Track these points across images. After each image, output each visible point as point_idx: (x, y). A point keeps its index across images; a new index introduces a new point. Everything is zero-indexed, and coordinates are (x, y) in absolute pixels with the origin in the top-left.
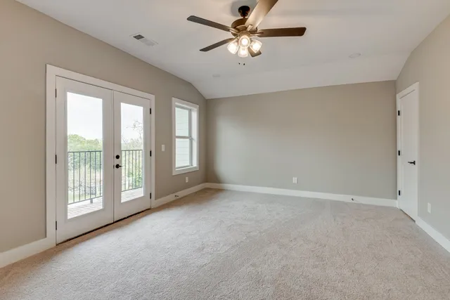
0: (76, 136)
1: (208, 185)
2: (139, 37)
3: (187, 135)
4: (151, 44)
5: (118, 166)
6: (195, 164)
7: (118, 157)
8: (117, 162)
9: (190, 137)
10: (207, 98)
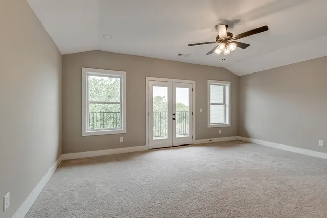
0: (180, 104)
1: (239, 138)
2: (180, 54)
3: (222, 102)
4: (187, 56)
5: (174, 119)
6: (228, 122)
7: (174, 115)
8: (174, 117)
9: (224, 104)
10: (239, 75)
